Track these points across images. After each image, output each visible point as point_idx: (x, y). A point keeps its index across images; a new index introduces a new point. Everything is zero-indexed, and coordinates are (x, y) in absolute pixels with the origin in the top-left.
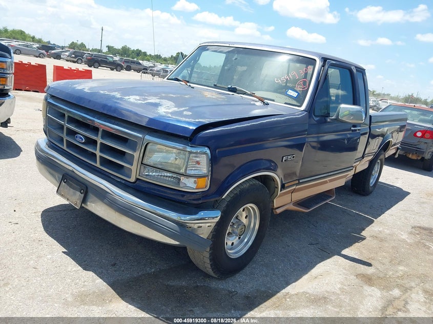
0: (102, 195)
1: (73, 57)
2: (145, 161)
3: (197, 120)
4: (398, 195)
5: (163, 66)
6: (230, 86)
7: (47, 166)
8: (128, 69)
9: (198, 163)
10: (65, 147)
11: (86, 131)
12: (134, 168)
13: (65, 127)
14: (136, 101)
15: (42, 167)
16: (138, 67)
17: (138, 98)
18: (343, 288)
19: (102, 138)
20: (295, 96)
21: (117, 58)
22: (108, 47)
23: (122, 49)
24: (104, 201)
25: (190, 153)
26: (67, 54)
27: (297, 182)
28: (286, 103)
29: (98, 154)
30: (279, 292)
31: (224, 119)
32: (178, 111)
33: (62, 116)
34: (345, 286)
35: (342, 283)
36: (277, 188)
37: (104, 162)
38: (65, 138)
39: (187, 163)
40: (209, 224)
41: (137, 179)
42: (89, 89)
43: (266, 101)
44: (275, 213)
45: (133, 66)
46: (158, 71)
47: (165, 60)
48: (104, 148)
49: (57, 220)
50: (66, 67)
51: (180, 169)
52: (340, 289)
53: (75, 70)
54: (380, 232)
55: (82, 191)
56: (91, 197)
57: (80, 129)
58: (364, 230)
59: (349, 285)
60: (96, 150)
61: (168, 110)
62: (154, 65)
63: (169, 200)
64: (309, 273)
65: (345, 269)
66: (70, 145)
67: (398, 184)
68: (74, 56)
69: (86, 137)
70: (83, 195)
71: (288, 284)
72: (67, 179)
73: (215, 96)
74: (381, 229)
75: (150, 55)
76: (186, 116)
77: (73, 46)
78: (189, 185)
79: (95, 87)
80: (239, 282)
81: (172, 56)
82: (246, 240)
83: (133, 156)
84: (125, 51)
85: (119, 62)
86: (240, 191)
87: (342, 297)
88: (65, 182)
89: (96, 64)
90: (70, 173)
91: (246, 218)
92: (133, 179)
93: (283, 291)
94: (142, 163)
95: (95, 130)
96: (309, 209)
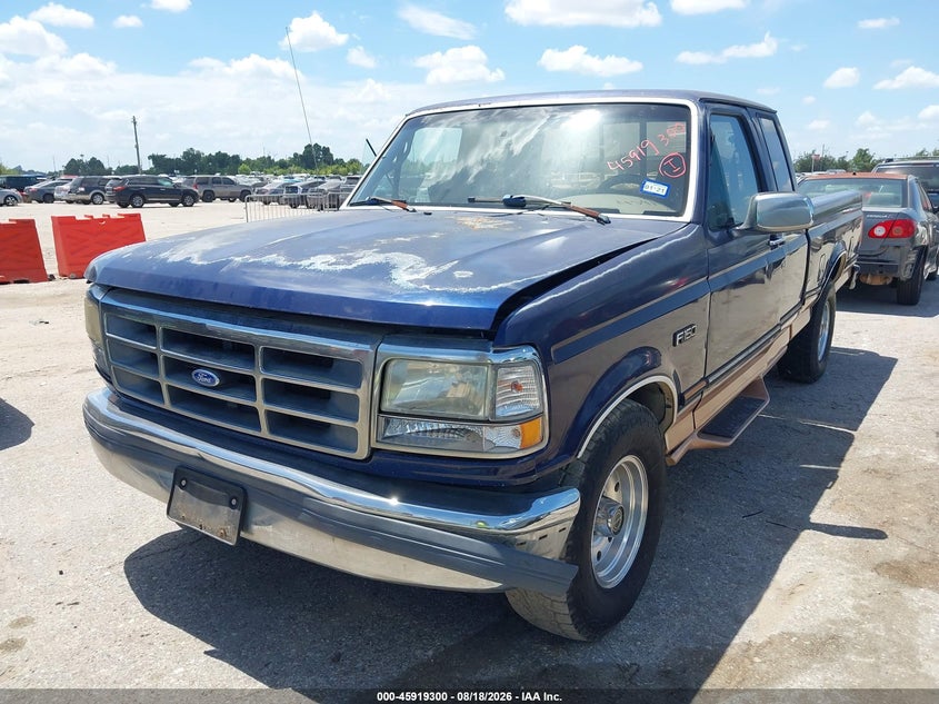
0: (292, 505)
1: (82, 193)
2: (386, 406)
3: (494, 287)
4: (874, 370)
5: (281, 180)
6: (508, 196)
7: (128, 456)
8: (209, 197)
9: (516, 386)
10: (167, 405)
11: (218, 358)
12: (361, 426)
13: (161, 358)
14: (331, 268)
15: (116, 459)
16: (229, 190)
17: (331, 258)
18: (861, 605)
19: (266, 367)
20: (664, 194)
21: (179, 180)
22: (153, 157)
23: (184, 157)
24: (300, 518)
25: (496, 367)
26: (67, 187)
27: (704, 384)
28: (646, 213)
29: (261, 406)
30: (728, 645)
31: (550, 273)
32: (439, 275)
33: (148, 331)
34: (863, 599)
35: (854, 595)
36: (672, 407)
37: (278, 423)
38: (165, 382)
39: (494, 391)
40: (559, 527)
41: (373, 451)
42: (202, 258)
43: (603, 215)
44: (669, 464)
45: (217, 190)
46: (275, 192)
47: (283, 165)
48: (276, 391)
49: (167, 575)
50: (80, 217)
51: (476, 410)
52: (854, 608)
53: (101, 220)
54: (879, 457)
55: (234, 502)
56: (259, 511)
57: (201, 355)
58: (842, 460)
59: (870, 596)
60: (254, 399)
61: (416, 276)
62: (262, 179)
63: (455, 485)
64: (773, 585)
65: (843, 558)
66: (179, 396)
67: (865, 345)
68: (83, 189)
69: (220, 373)
70: (237, 512)
71: (740, 621)
72: (186, 478)
73: (492, 224)
74: (877, 451)
75: (248, 160)
76: (464, 282)
77: (73, 167)
78: (503, 442)
79: (214, 251)
80: (634, 640)
81: (296, 155)
82: (625, 540)
83: (356, 398)
84: (191, 162)
85: (186, 187)
86: (605, 432)
87: (868, 626)
88: (182, 487)
89: (138, 199)
90: (194, 463)
91: (616, 490)
92: (362, 453)
93: (737, 640)
94: (380, 411)
95: (244, 351)
96: (731, 437)
